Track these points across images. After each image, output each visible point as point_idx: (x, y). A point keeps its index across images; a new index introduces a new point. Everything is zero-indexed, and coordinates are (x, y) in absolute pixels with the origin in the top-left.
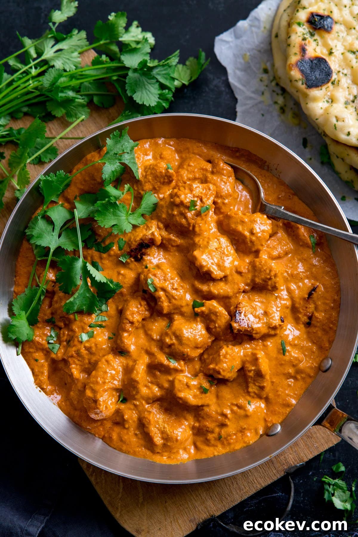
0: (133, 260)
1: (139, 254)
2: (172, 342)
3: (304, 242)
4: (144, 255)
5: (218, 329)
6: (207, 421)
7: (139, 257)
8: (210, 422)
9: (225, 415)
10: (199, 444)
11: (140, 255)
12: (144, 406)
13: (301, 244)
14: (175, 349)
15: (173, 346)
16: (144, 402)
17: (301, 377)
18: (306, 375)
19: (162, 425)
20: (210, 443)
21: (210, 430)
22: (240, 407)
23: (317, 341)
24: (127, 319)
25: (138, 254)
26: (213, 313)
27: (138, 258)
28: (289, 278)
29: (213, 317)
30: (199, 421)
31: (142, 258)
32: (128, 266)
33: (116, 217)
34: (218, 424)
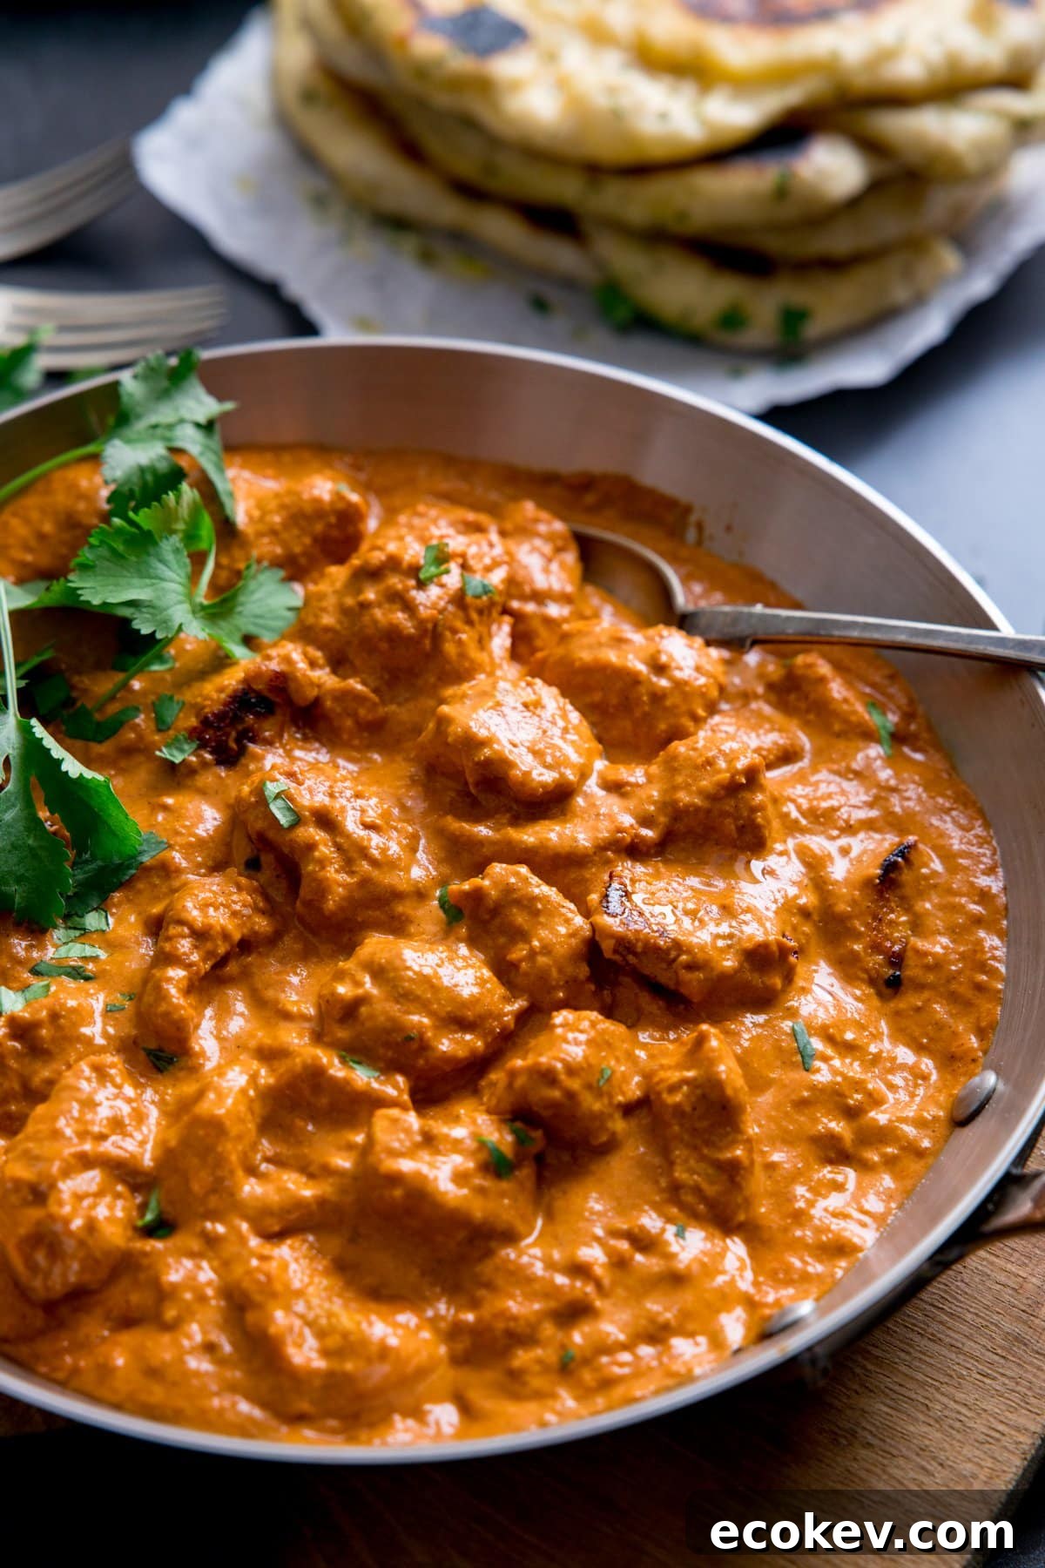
0: (208, 757)
1: (234, 734)
2: (360, 991)
3: (846, 721)
4: (253, 740)
5: (542, 960)
6: (512, 1297)
7: (233, 745)
8: (519, 1299)
9: (580, 1270)
10: (476, 1397)
11: (238, 741)
12: (243, 1240)
13: (837, 727)
14: (371, 1017)
15: (363, 1010)
16: (244, 1226)
17: (884, 1155)
18: (903, 1148)
19: (320, 1306)
20: (524, 1384)
21: (520, 1327)
22: (643, 1242)
23: (931, 1039)
24: (181, 922)
25: (228, 735)
26: (518, 903)
27: (231, 749)
28: (804, 822)
29: (520, 918)
30: (474, 1304)
31: (242, 751)
32: (190, 783)
33: (148, 581)
34: (553, 1304)
